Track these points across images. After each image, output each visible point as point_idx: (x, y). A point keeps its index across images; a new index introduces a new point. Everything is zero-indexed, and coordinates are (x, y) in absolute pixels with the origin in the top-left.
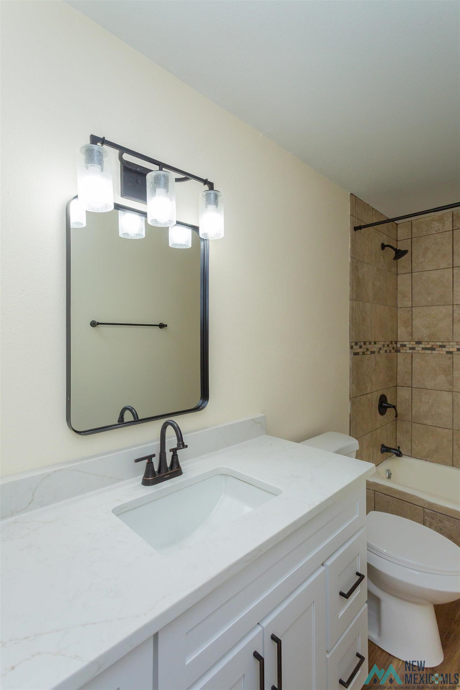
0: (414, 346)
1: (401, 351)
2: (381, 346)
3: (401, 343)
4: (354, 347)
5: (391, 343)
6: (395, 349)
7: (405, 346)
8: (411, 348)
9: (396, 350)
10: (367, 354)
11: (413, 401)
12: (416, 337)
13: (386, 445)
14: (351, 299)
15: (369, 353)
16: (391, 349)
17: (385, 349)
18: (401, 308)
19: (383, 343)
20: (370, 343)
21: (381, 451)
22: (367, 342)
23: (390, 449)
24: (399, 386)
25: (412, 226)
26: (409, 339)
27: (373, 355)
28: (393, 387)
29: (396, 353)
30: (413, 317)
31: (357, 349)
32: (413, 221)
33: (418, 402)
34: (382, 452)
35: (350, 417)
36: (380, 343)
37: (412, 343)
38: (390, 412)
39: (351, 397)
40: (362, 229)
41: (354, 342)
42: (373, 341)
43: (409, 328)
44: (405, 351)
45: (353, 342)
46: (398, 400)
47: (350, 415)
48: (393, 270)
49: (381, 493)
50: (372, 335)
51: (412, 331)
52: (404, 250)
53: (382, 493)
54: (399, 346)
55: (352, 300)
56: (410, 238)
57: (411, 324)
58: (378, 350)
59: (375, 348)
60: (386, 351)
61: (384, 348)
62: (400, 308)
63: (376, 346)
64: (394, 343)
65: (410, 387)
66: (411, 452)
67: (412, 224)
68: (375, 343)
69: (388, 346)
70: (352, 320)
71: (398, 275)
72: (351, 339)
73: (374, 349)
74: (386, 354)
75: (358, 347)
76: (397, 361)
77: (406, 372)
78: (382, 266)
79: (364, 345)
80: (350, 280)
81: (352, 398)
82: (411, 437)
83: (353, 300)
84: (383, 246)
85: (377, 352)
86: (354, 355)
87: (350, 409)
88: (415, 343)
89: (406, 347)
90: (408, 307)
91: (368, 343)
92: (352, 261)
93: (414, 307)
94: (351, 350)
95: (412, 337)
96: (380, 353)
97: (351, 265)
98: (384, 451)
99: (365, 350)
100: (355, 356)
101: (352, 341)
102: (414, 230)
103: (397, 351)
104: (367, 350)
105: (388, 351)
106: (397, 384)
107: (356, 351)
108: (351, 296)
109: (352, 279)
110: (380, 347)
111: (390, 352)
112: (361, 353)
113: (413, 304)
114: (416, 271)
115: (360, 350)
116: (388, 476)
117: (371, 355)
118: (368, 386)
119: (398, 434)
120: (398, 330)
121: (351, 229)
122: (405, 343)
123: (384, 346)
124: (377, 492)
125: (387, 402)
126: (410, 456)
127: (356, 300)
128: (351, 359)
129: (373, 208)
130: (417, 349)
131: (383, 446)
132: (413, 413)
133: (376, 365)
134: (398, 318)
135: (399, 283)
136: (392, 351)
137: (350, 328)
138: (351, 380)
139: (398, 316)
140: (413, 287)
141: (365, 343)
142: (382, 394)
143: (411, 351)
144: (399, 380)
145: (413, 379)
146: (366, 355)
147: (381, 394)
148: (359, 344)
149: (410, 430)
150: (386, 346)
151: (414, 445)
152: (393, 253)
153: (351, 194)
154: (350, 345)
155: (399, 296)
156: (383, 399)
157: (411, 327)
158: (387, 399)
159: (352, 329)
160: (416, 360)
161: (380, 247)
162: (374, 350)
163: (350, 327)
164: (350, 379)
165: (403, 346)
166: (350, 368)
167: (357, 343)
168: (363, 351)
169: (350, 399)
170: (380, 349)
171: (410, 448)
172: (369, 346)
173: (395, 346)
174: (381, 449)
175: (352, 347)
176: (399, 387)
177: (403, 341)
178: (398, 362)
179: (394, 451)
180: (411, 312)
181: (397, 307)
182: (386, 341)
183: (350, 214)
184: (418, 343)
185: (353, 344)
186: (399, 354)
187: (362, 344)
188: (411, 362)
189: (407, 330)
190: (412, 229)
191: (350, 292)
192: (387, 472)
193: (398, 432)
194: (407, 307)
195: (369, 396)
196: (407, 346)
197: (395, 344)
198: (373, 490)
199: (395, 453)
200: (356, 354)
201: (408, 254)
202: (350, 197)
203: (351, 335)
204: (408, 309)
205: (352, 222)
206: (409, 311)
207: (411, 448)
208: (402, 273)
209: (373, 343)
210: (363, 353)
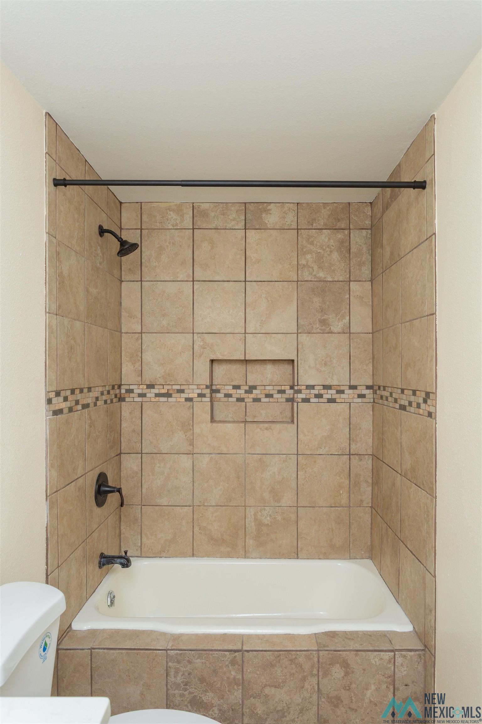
0: (144, 391)
1: (127, 399)
2: (97, 394)
3: (127, 387)
4: (54, 401)
5: (113, 388)
6: (118, 396)
7: (131, 391)
8: (140, 395)
9: (119, 399)
10: (77, 411)
11: (143, 474)
12: (148, 378)
13: (106, 554)
14: (47, 310)
15: (79, 407)
16: (113, 396)
17: (104, 398)
18: (127, 333)
19: (101, 389)
20: (81, 391)
21: (99, 566)
22: (77, 389)
23: (114, 557)
24: (124, 453)
25: (141, 210)
26: (137, 381)
27: (86, 410)
28: (115, 456)
29: (120, 403)
30: (143, 348)
31: (58, 403)
32: (143, 204)
33: (150, 474)
34: (101, 565)
35: (47, 530)
36: (97, 389)
37: (141, 387)
38: (112, 499)
39: (48, 495)
40: (68, 186)
41: (54, 391)
42: (86, 387)
43: (138, 365)
44: (131, 400)
45: (52, 391)
46: (122, 475)
47: (47, 527)
48: (116, 272)
49: (102, 648)
50: (84, 376)
51: (142, 370)
52: (134, 242)
53: (104, 649)
54: (123, 391)
55: (49, 313)
56: (138, 228)
57: (140, 359)
58: (94, 400)
59: (89, 399)
60: (106, 402)
61: (103, 396)
62: (125, 333)
63: (91, 394)
64: (116, 387)
65: (139, 453)
66: (141, 549)
67: (141, 208)
68: (89, 389)
69: (109, 392)
70: (49, 351)
71: (122, 283)
72: (47, 385)
73: (90, 401)
74: (105, 406)
75: (61, 399)
76: (121, 415)
77: (134, 431)
78: (100, 264)
79: (71, 394)
80: (46, 276)
81: (50, 495)
82: (141, 527)
83: (52, 314)
84: (102, 231)
85: (92, 405)
86: (53, 415)
87: (47, 517)
88: (146, 388)
89: (133, 392)
90: (137, 333)
91: (77, 391)
92: (50, 241)
93: (144, 333)
94: (48, 406)
95: (142, 378)
96: (96, 406)
97: (47, 248)
98: (104, 565)
99: (73, 403)
100: (55, 416)
101: (50, 390)
102: (145, 218)
103: (121, 399)
104: (77, 402)
105: (109, 402)
106: (121, 451)
107: (57, 408)
108: (47, 306)
109: (49, 274)
110: (96, 396)
111: (111, 403)
112: (66, 411)
113: (143, 329)
114: (148, 279)
115: (65, 406)
116: (111, 602)
117: (83, 410)
118: (78, 465)
119: (122, 528)
120: (122, 367)
121: (47, 181)
122: (132, 387)
123: (102, 394)
124: (96, 650)
125: (108, 484)
126: (140, 557)
127: (56, 315)
128: (48, 423)
129: (86, 161)
130: (148, 395)
131: (102, 556)
132: (144, 491)
133: (91, 427)
134: (123, 348)
135: (123, 294)
136: (115, 400)
137: (46, 365)
138: (48, 462)
139: (122, 345)
140: (143, 302)
141: (73, 392)
142: (101, 472)
143: (140, 399)
144: (123, 445)
145: (143, 441)
146: (75, 411)
147: (98, 472)
148: (63, 394)
149: (140, 518)
150: (105, 393)
151: (144, 540)
152: (117, 246)
153: (48, 115)
154: (46, 397)
155: (124, 314)
156: (102, 480)
157: (141, 363)
158: (107, 477)
159: (49, 368)
160: (148, 413)
161: (97, 230)
162: (88, 402)
163: (46, 363)
164: (46, 462)
165: (130, 391)
166: (46, 440)
167: (60, 392)
168: (69, 406)
169: (46, 499)
170: (97, 399)
171: (139, 544)
172: (79, 396)
173: (118, 391)
174: (100, 563)
175: (49, 401)
176: (124, 455)
177: (129, 385)
178: (122, 417)
179: (119, 560)
180: (141, 340)
181: (121, 332)
182: (105, 386)
183: (45, 152)
184: (151, 386)
185: (52, 395)
186: (123, 403)
187: (68, 393)
188: (141, 415)
189: (134, 367)
190: (141, 216)
191: (46, 298)
192: (109, 597)
193: (122, 524)
194: (135, 333)
195: (81, 481)
196: (135, 391)
197: (118, 389)
198: (87, 649)
199: (121, 564)
200: (57, 412)
201: (138, 251)
202: (46, 119)
203: (49, 379)
204: (137, 335)
205: (50, 170)
206: (137, 339)
207: (141, 544)
208: (127, 280)
209: (85, 390)
210: (71, 410)
